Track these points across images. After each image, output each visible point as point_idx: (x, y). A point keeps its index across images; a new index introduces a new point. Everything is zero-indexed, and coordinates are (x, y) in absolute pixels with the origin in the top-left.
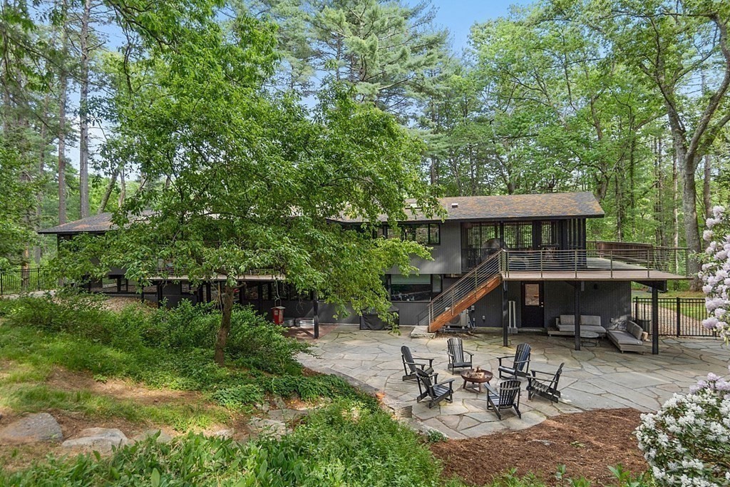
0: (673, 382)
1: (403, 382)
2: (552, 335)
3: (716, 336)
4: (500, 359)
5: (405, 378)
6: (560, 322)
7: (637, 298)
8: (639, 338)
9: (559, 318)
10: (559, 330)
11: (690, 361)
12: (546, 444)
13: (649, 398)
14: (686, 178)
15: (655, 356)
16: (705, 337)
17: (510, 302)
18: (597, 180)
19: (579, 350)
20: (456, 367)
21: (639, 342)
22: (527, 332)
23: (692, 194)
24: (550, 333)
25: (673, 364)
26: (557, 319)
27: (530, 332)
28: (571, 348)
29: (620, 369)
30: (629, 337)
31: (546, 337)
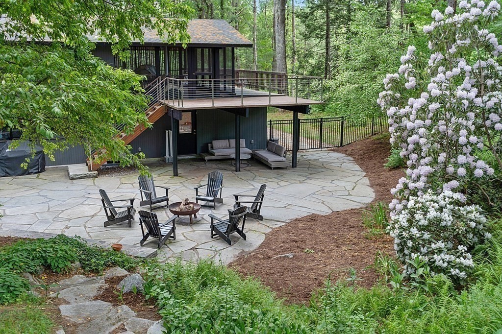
0: (322, 188)
1: (106, 229)
2: (209, 160)
3: (321, 148)
4: (197, 189)
5: (106, 225)
6: (212, 147)
7: (271, 121)
8: (282, 156)
9: (211, 143)
10: (214, 155)
11: (320, 170)
12: (291, 257)
13: (318, 204)
14: (279, 13)
15: (295, 168)
16: (314, 150)
17: (167, 132)
18: (198, 7)
19: (239, 171)
20: (154, 203)
21: (284, 159)
22: (182, 159)
23: (283, 28)
24: (207, 158)
25: (311, 174)
26: (210, 145)
27: (185, 159)
28: (232, 171)
29: (282, 183)
30: (275, 156)
31: (203, 163)
